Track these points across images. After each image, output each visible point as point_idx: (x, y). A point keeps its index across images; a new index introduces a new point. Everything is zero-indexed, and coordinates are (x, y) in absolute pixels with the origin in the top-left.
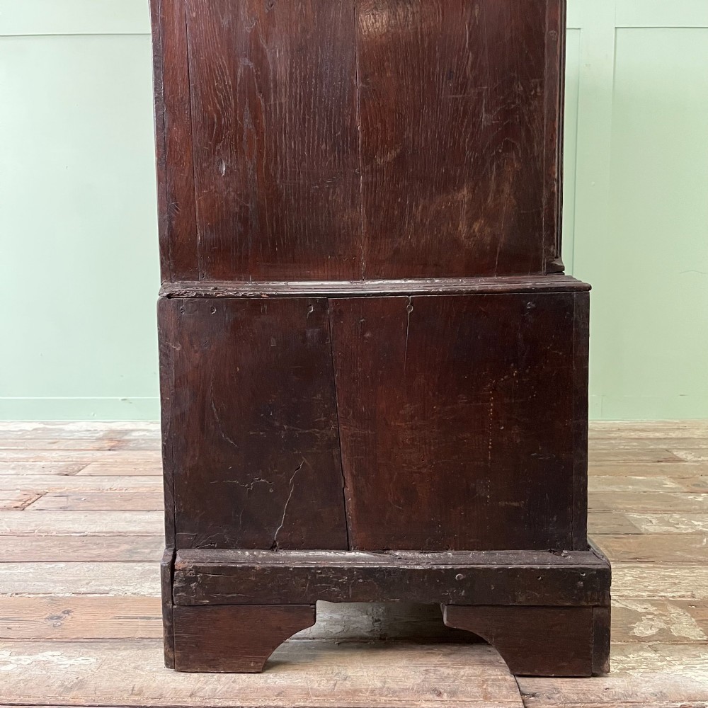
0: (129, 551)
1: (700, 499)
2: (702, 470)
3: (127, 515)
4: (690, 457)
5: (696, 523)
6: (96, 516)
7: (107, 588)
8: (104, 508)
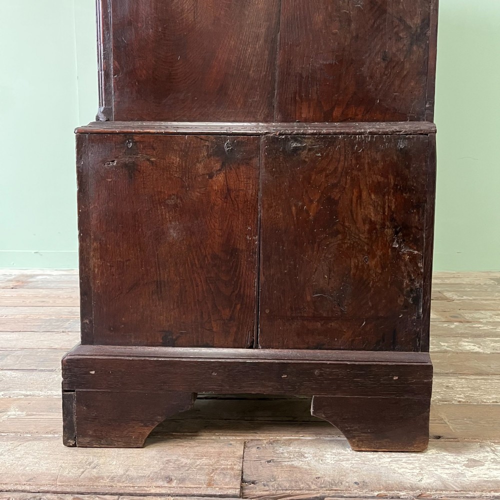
1: (453, 326)
2: (461, 305)
4: (455, 297)
5: (443, 344)
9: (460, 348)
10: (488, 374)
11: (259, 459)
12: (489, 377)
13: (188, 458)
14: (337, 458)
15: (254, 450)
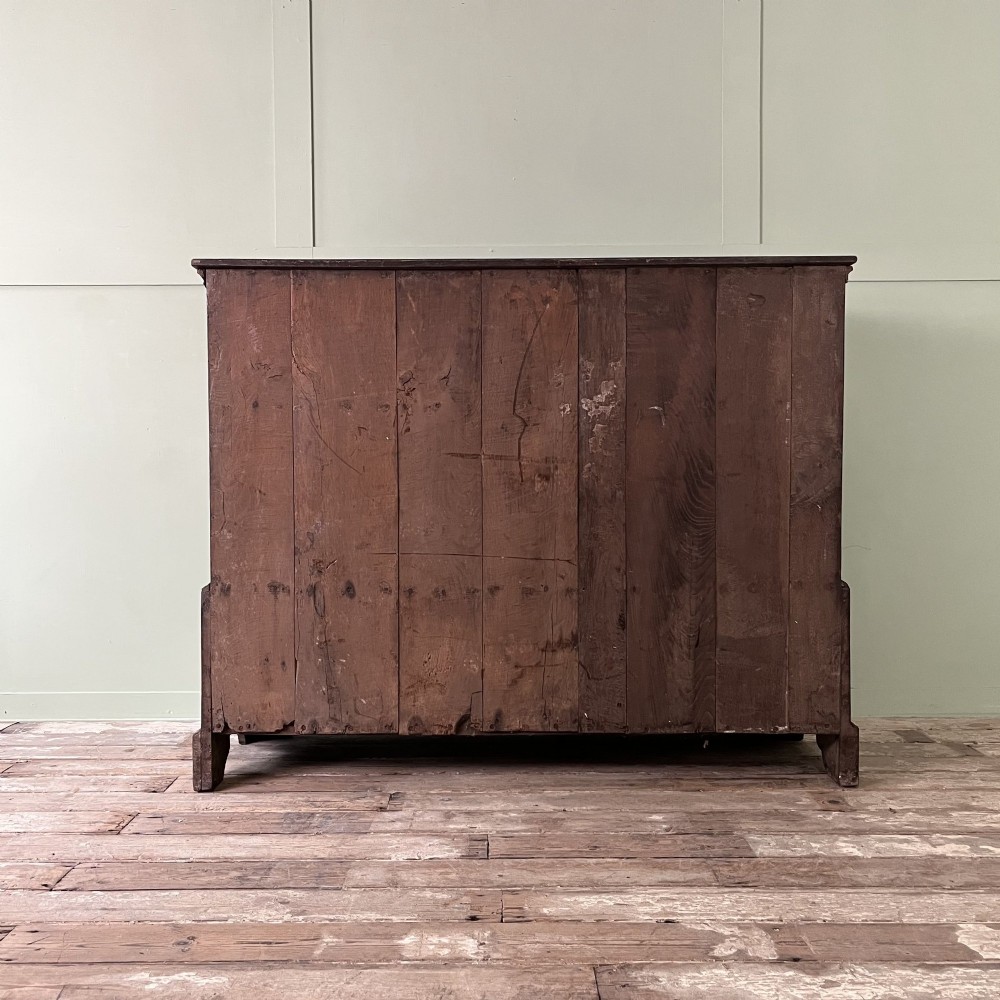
0: (239, 877)
3: (231, 839)
6: (197, 840)
7: (225, 916)
8: (204, 831)
9: (835, 851)
10: (863, 886)
11: (614, 984)
12: (864, 890)
13: (540, 983)
14: (692, 981)
15: (605, 975)
